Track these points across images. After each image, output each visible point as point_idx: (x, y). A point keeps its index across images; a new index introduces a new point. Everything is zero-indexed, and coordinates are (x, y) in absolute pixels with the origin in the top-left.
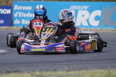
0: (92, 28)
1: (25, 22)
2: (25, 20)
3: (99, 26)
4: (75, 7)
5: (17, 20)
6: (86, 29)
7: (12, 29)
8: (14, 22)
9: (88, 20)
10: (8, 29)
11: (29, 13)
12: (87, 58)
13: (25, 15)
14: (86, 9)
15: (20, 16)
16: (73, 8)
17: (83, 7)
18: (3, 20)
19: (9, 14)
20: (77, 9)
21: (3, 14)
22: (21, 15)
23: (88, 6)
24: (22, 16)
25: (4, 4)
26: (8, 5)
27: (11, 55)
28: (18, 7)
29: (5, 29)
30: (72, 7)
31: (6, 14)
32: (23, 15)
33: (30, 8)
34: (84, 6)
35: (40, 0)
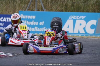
0: (88, 36)
2: (30, 28)
3: (94, 34)
4: (74, 17)
6: (83, 36)
9: (84, 29)
11: (33, 21)
14: (83, 19)
17: (80, 17)
20: (75, 19)
21: (10, 22)
22: (26, 23)
23: (85, 16)
27: (17, 58)
28: (24, 16)
30: (71, 17)
32: (28, 23)
33: (34, 17)
34: (82, 16)
35: (43, 11)
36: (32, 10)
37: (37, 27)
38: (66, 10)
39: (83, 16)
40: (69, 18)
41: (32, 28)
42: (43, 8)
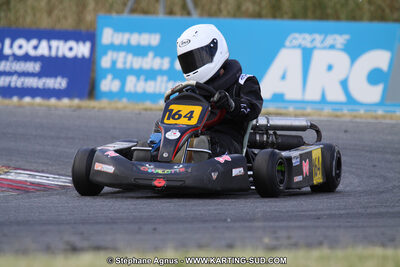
0: (356, 110)
1: (135, 86)
2: (138, 79)
3: (381, 103)
4: (305, 39)
5: (110, 77)
6: (339, 113)
7: (94, 108)
8: (99, 83)
9: (344, 84)
10: (79, 108)
11: (151, 55)
12: (339, 209)
13: (137, 63)
14: (339, 46)
15: (120, 65)
16: (296, 43)
17: (330, 40)
18: (63, 77)
19: (83, 58)
20: (309, 45)
21: (64, 57)
22: (125, 63)
23: (347, 37)
24: (128, 66)
25: (68, 24)
26: (83, 28)
28: (116, 35)
29: (70, 107)
30: (295, 38)
31: (75, 58)
32: (132, 63)
33: (154, 39)
34: (334, 36)
35: (189, 14)
36: (145, 12)
37: (165, 78)
38: (276, 12)
39: (341, 34)
40: (287, 43)
41: (146, 80)
42: (190, 5)
